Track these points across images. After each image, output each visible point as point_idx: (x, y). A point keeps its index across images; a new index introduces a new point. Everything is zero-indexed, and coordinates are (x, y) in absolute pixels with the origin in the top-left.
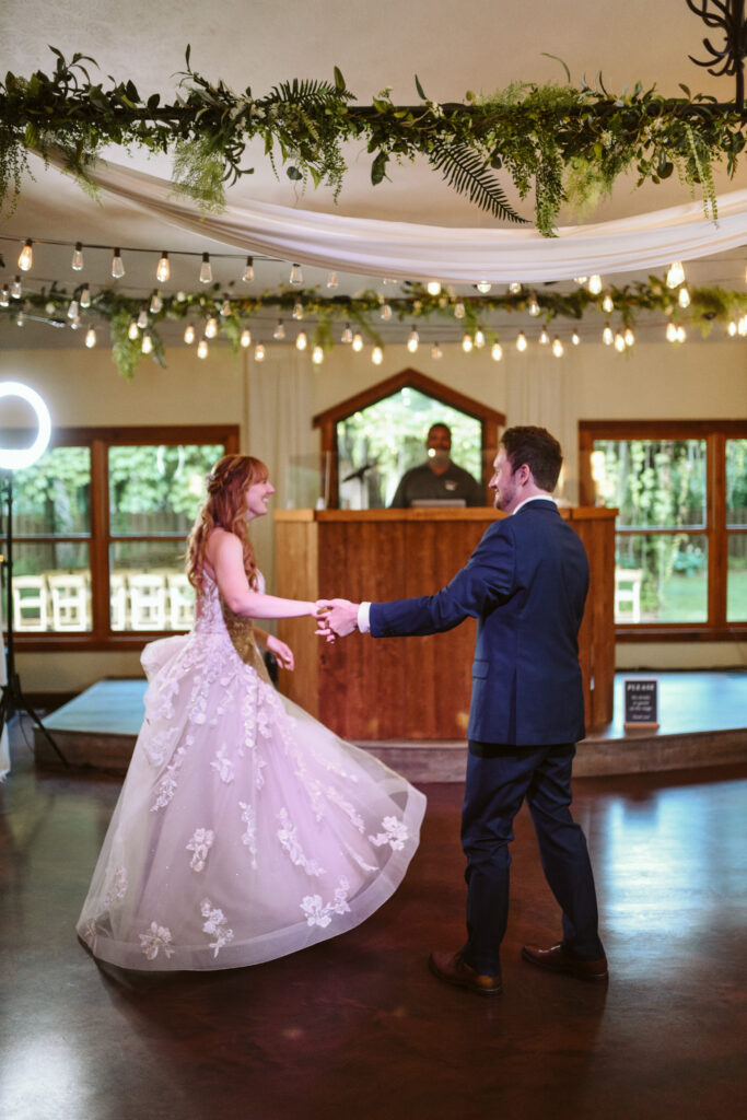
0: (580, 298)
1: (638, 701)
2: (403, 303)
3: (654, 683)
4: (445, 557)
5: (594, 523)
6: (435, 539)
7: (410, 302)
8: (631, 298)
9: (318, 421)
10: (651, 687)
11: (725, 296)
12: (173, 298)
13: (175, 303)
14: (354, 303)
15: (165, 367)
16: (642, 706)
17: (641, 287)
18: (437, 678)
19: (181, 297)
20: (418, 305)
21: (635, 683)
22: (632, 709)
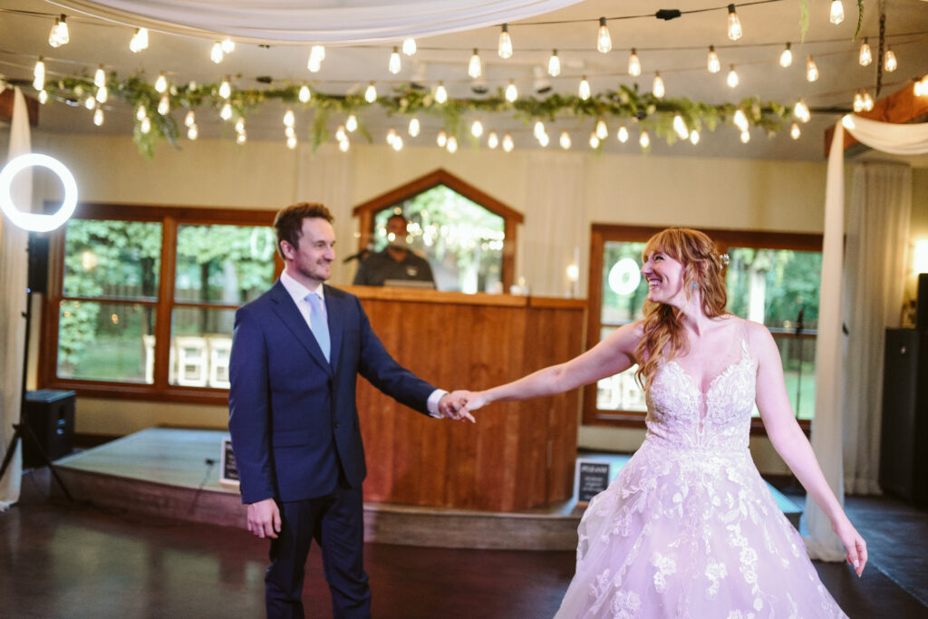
0: (554, 103)
1: (591, 482)
2: (390, 100)
3: (607, 466)
4: (410, 334)
5: (558, 313)
6: (401, 318)
7: (397, 100)
8: (603, 105)
9: (358, 211)
10: (604, 470)
11: (691, 106)
12: (187, 87)
13: (187, 92)
14: (348, 100)
15: (179, 148)
16: (595, 487)
17: (611, 96)
18: (396, 447)
19: (193, 87)
20: (404, 103)
21: (590, 465)
22: (585, 489)
